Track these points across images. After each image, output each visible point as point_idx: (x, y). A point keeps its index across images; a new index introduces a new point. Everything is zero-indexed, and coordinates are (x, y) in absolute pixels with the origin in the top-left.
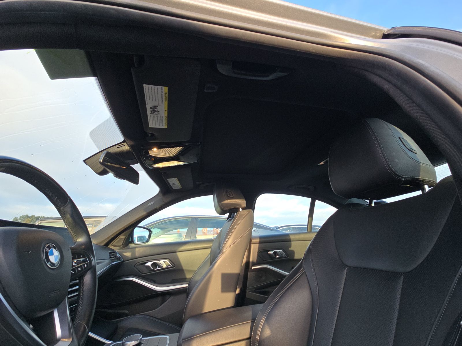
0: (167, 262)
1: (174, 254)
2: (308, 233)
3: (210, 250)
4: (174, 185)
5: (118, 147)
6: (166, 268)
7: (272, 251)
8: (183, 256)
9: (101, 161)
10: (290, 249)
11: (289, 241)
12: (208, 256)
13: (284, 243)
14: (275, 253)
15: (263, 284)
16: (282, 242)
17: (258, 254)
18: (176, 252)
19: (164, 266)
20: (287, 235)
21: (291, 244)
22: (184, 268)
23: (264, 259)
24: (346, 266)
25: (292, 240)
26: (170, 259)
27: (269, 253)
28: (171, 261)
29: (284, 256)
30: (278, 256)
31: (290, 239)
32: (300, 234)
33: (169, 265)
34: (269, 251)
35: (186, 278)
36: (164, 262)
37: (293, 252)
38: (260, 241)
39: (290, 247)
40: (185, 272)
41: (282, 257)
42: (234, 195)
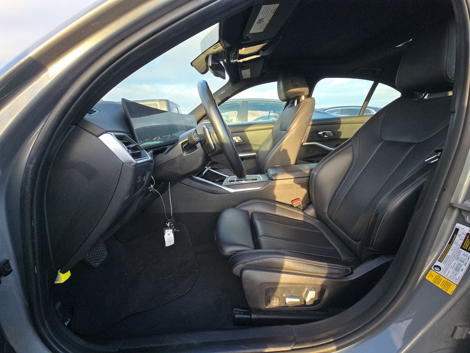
0: (239, 138)
1: (243, 133)
2: (359, 116)
3: (271, 130)
4: (246, 76)
5: (214, 49)
6: (238, 143)
7: (321, 132)
8: (250, 135)
9: (211, 65)
10: (338, 130)
11: (339, 124)
12: (270, 135)
13: (334, 125)
14: (324, 134)
15: (311, 155)
16: (332, 124)
17: (309, 134)
18: (244, 132)
19: (237, 141)
20: (339, 118)
21: (340, 126)
22: (251, 143)
23: (314, 138)
24: (383, 140)
25: (342, 123)
26: (241, 136)
27: (318, 133)
28: (241, 137)
29: (331, 136)
30: (326, 136)
31: (341, 122)
32: (351, 117)
33: (240, 141)
34: (319, 132)
35: (252, 150)
36: (237, 138)
37: (340, 133)
38: (312, 124)
39: (339, 128)
40: (252, 145)
41: (329, 137)
42: (299, 84)
